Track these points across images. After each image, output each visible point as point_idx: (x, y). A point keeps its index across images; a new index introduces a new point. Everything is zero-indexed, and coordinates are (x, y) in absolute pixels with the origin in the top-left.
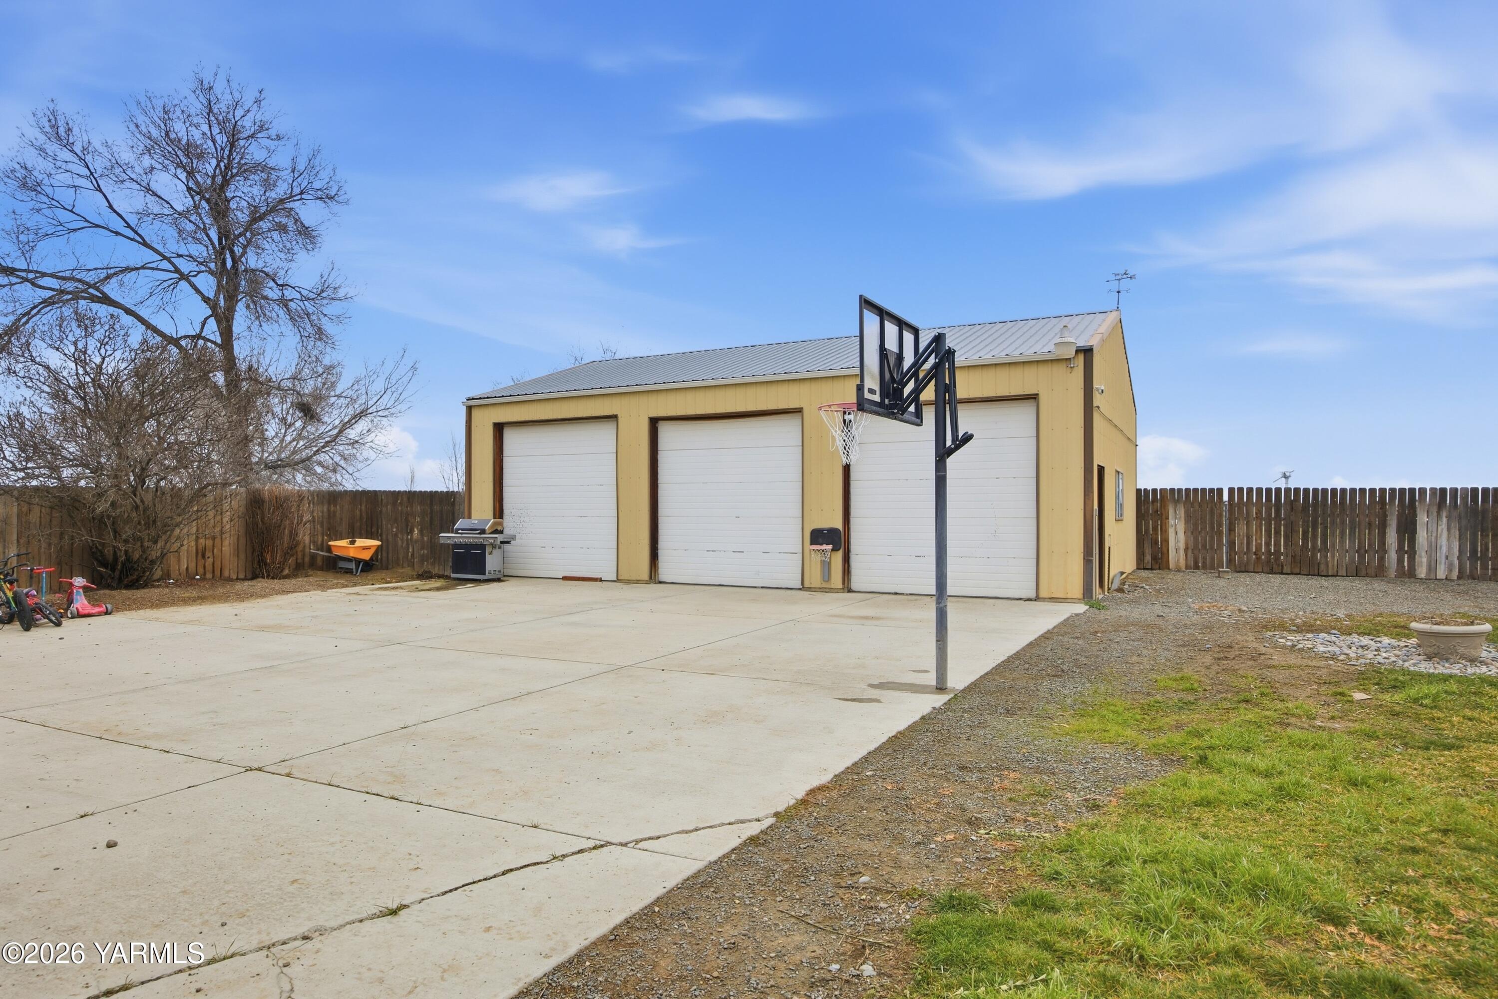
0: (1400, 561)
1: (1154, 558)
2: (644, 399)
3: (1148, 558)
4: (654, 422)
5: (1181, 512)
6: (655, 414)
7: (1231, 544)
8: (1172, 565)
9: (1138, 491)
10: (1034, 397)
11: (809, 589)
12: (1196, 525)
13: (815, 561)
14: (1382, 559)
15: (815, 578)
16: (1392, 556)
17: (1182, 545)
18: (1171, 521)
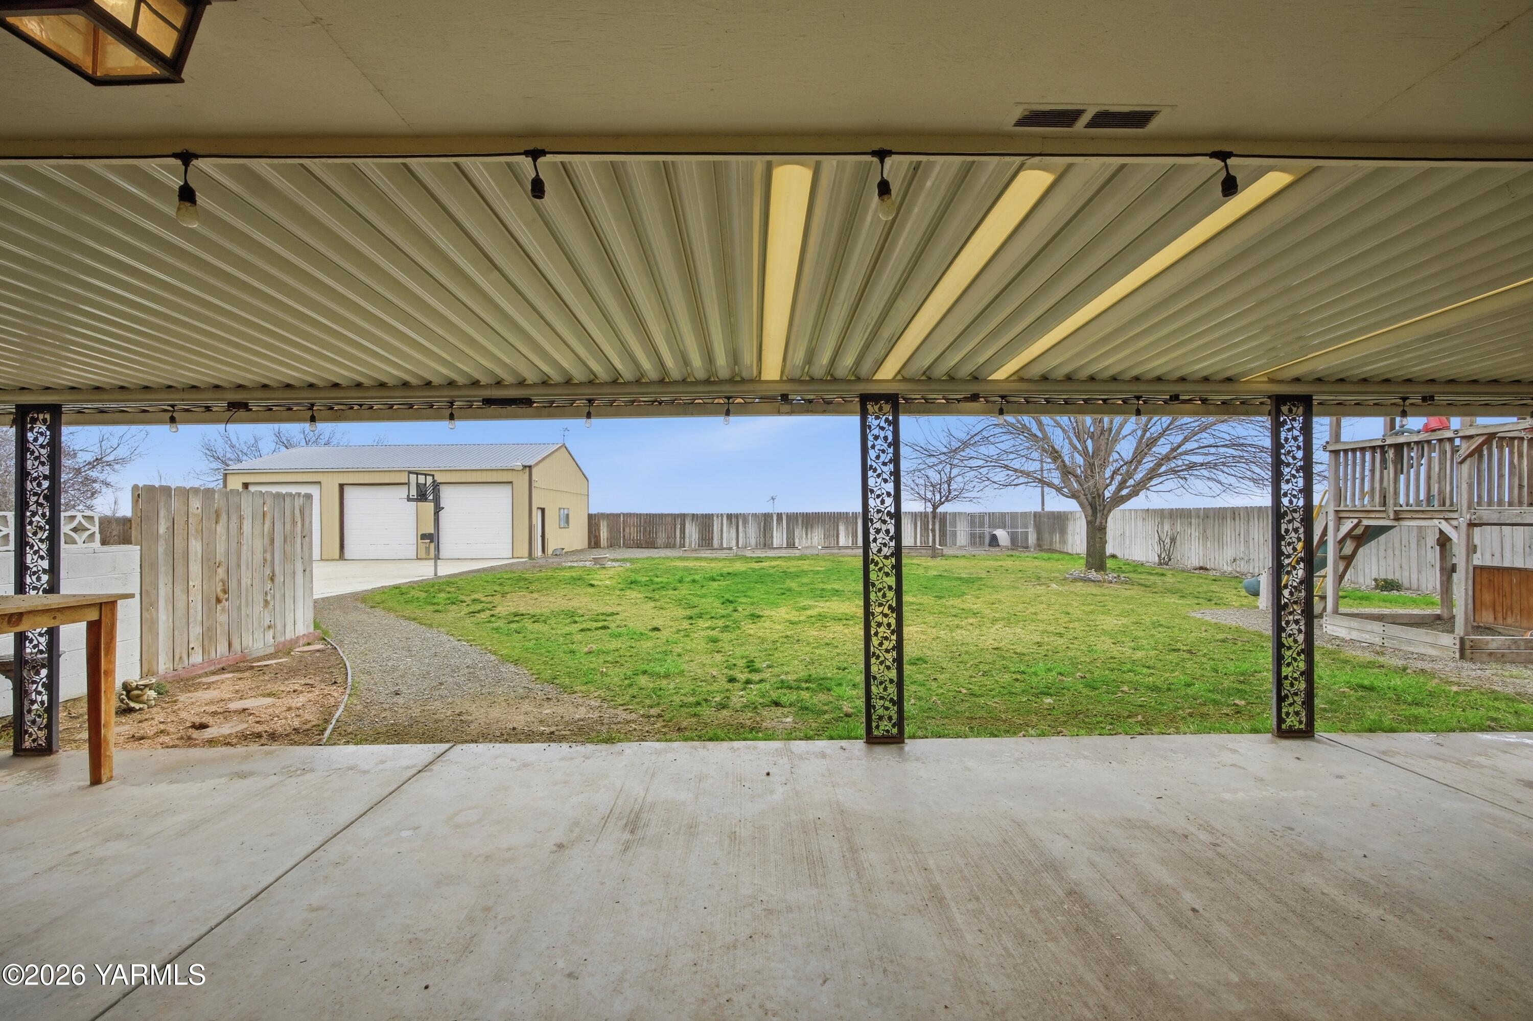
0: (680, 541)
1: (595, 543)
2: (336, 475)
3: (593, 543)
4: (342, 487)
5: (605, 524)
6: (342, 482)
7: (624, 536)
8: (602, 546)
9: (589, 514)
10: (511, 482)
11: (420, 559)
12: (611, 530)
13: (422, 548)
14: (675, 541)
15: (422, 554)
16: (678, 539)
17: (606, 538)
18: (602, 528)
